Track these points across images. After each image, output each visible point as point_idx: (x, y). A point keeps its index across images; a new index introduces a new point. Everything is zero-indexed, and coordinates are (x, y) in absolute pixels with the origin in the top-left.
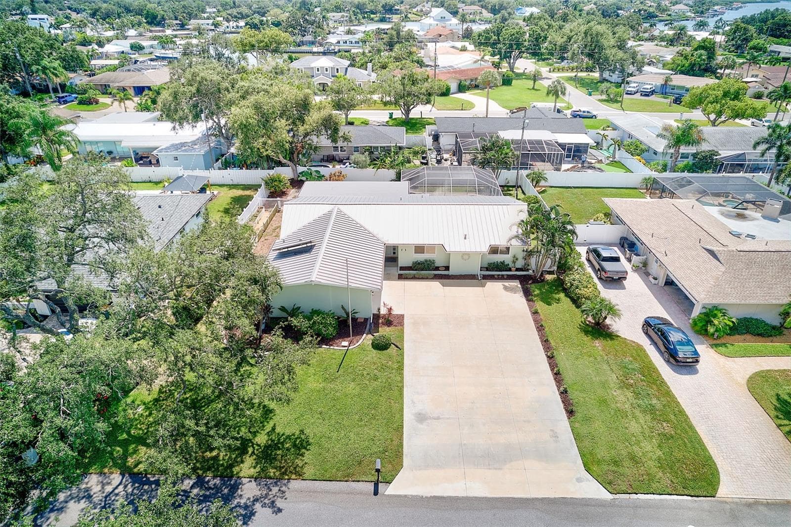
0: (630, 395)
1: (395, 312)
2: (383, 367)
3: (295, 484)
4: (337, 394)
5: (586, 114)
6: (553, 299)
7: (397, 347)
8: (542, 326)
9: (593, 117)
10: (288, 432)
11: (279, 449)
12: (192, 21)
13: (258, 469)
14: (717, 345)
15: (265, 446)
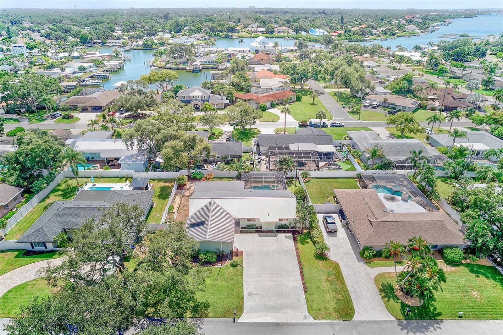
0: (329, 284)
1: (239, 250)
2: (235, 274)
3: (205, 319)
4: (219, 286)
5: (339, 125)
6: (305, 242)
7: (241, 266)
8: (299, 255)
9: (343, 126)
10: (201, 302)
11: (199, 307)
12: (109, 41)
13: (192, 315)
14: (366, 263)
15: (194, 307)
